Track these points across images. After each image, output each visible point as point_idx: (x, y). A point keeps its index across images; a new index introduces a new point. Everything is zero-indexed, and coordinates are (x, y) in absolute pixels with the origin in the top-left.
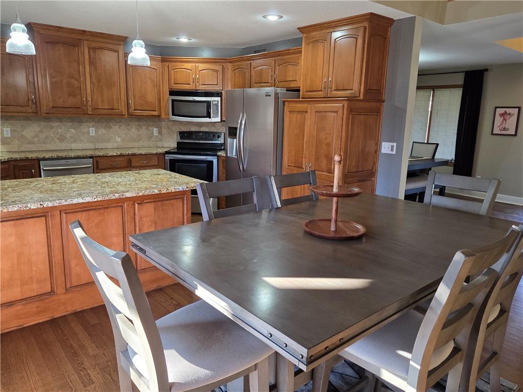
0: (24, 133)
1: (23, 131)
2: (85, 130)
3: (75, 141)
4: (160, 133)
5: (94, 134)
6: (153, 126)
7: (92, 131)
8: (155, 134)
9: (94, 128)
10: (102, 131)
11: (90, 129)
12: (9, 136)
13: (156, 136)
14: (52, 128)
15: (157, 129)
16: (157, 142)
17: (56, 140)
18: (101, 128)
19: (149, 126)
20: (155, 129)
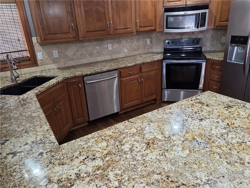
0: (67, 53)
1: (66, 52)
2: (105, 46)
3: (99, 55)
4: (151, 42)
5: (111, 49)
6: (147, 37)
7: (110, 47)
8: (148, 44)
9: (111, 44)
10: (116, 45)
11: (109, 45)
12: (58, 56)
13: (149, 45)
14: (84, 47)
15: (150, 39)
16: (149, 49)
17: (88, 56)
18: (115, 43)
19: (144, 38)
20: (148, 40)
